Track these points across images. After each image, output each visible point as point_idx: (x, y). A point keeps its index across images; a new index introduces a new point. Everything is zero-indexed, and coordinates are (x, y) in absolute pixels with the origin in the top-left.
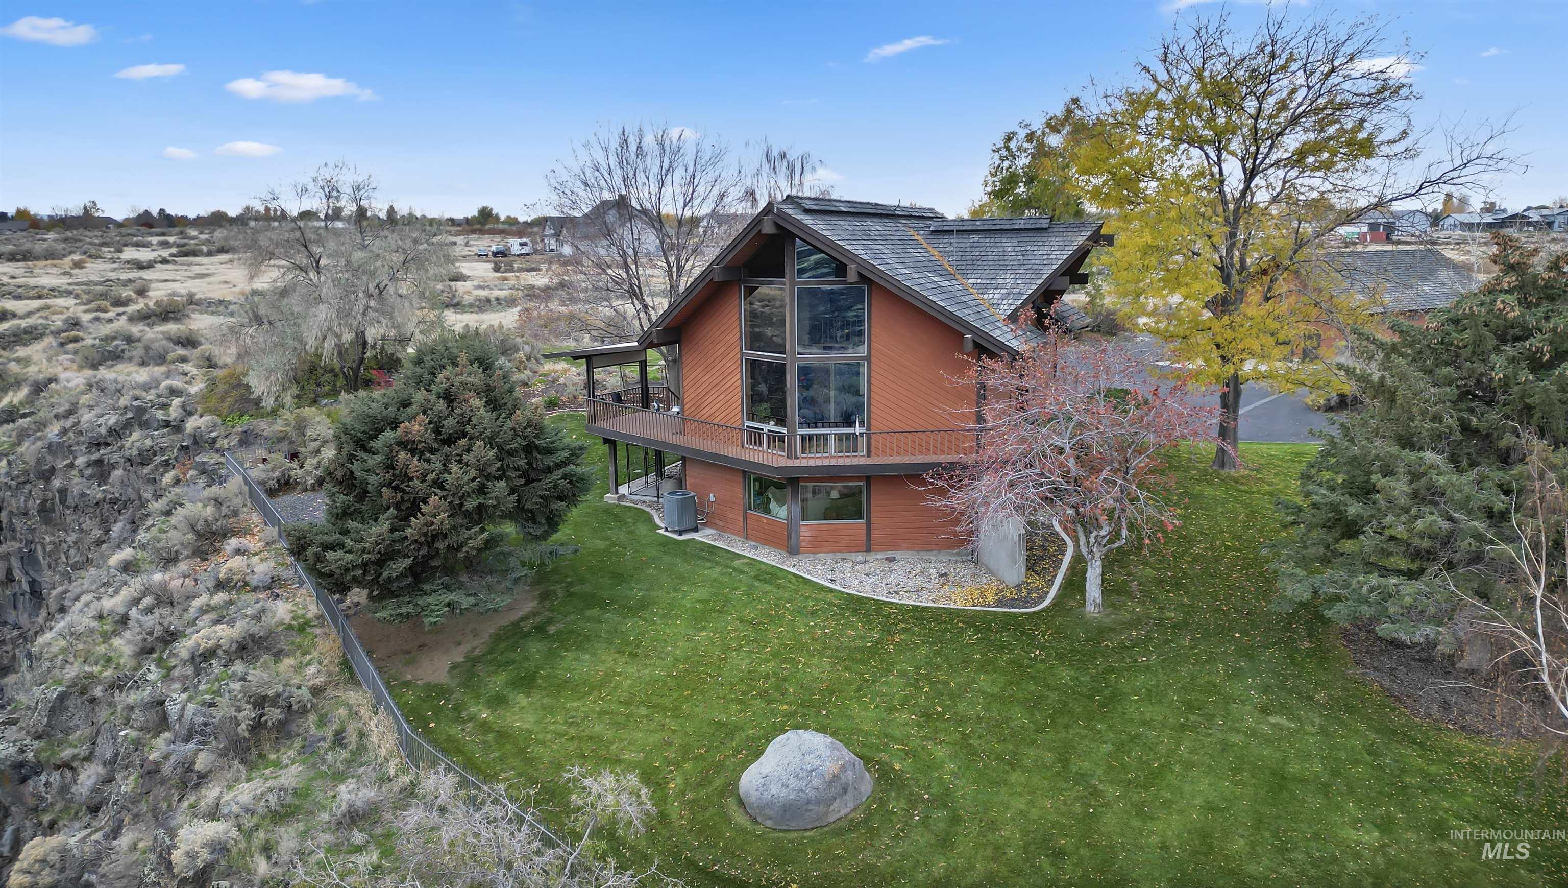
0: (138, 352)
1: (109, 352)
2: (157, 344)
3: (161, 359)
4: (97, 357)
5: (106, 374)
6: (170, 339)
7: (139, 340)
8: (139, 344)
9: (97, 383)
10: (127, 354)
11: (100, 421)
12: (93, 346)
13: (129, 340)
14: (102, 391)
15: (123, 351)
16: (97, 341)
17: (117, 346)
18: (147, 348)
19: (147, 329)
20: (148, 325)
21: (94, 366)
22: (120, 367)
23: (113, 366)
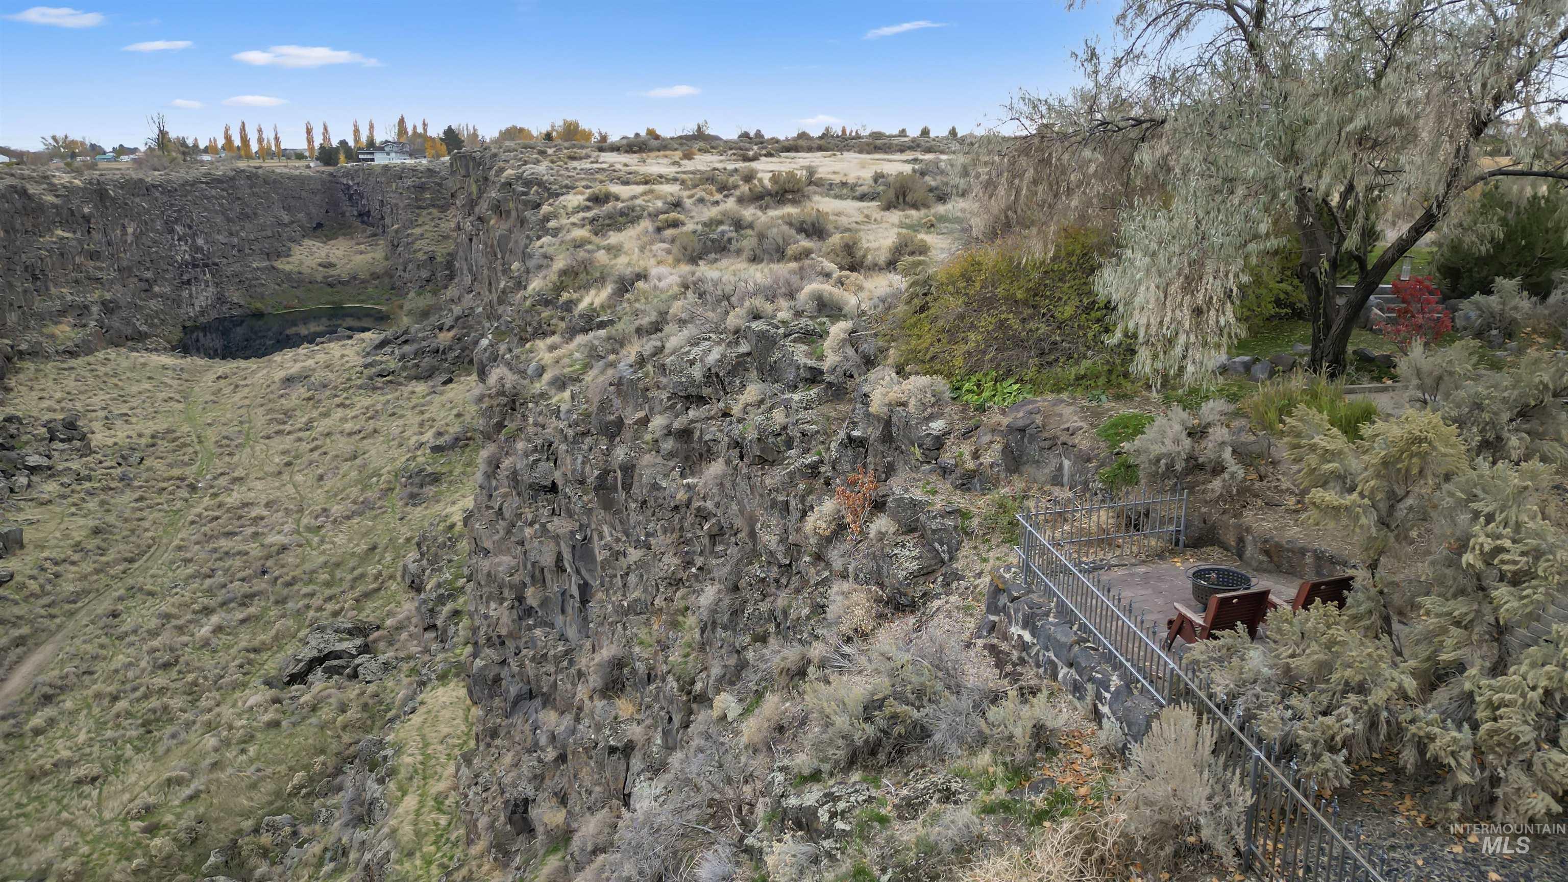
0: (749, 242)
1: (713, 241)
2: (775, 230)
3: (780, 254)
4: (698, 247)
5: (707, 271)
6: (790, 224)
7: (751, 226)
8: (749, 232)
9: (695, 284)
10: (734, 246)
11: (696, 352)
12: (695, 232)
13: (739, 225)
14: (701, 296)
15: (730, 240)
16: (700, 227)
17: (723, 233)
18: (761, 236)
19: (759, 213)
20: (761, 208)
21: (694, 260)
22: (724, 263)
23: (716, 260)
